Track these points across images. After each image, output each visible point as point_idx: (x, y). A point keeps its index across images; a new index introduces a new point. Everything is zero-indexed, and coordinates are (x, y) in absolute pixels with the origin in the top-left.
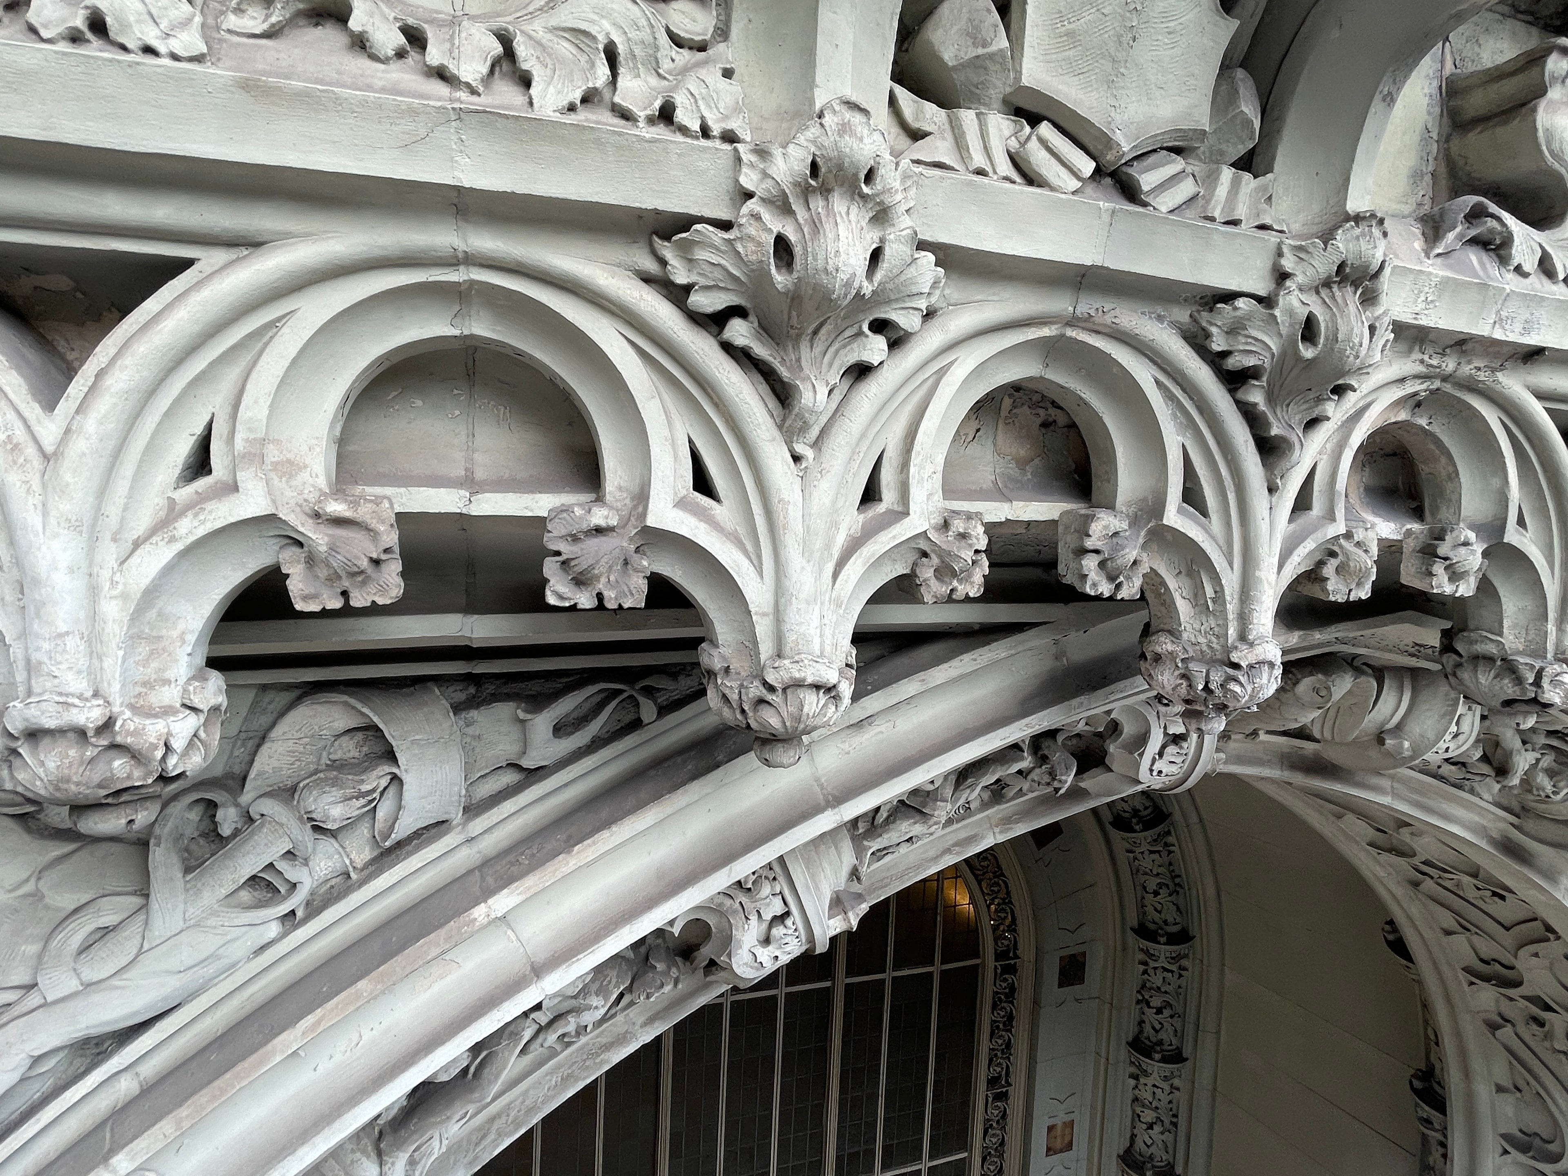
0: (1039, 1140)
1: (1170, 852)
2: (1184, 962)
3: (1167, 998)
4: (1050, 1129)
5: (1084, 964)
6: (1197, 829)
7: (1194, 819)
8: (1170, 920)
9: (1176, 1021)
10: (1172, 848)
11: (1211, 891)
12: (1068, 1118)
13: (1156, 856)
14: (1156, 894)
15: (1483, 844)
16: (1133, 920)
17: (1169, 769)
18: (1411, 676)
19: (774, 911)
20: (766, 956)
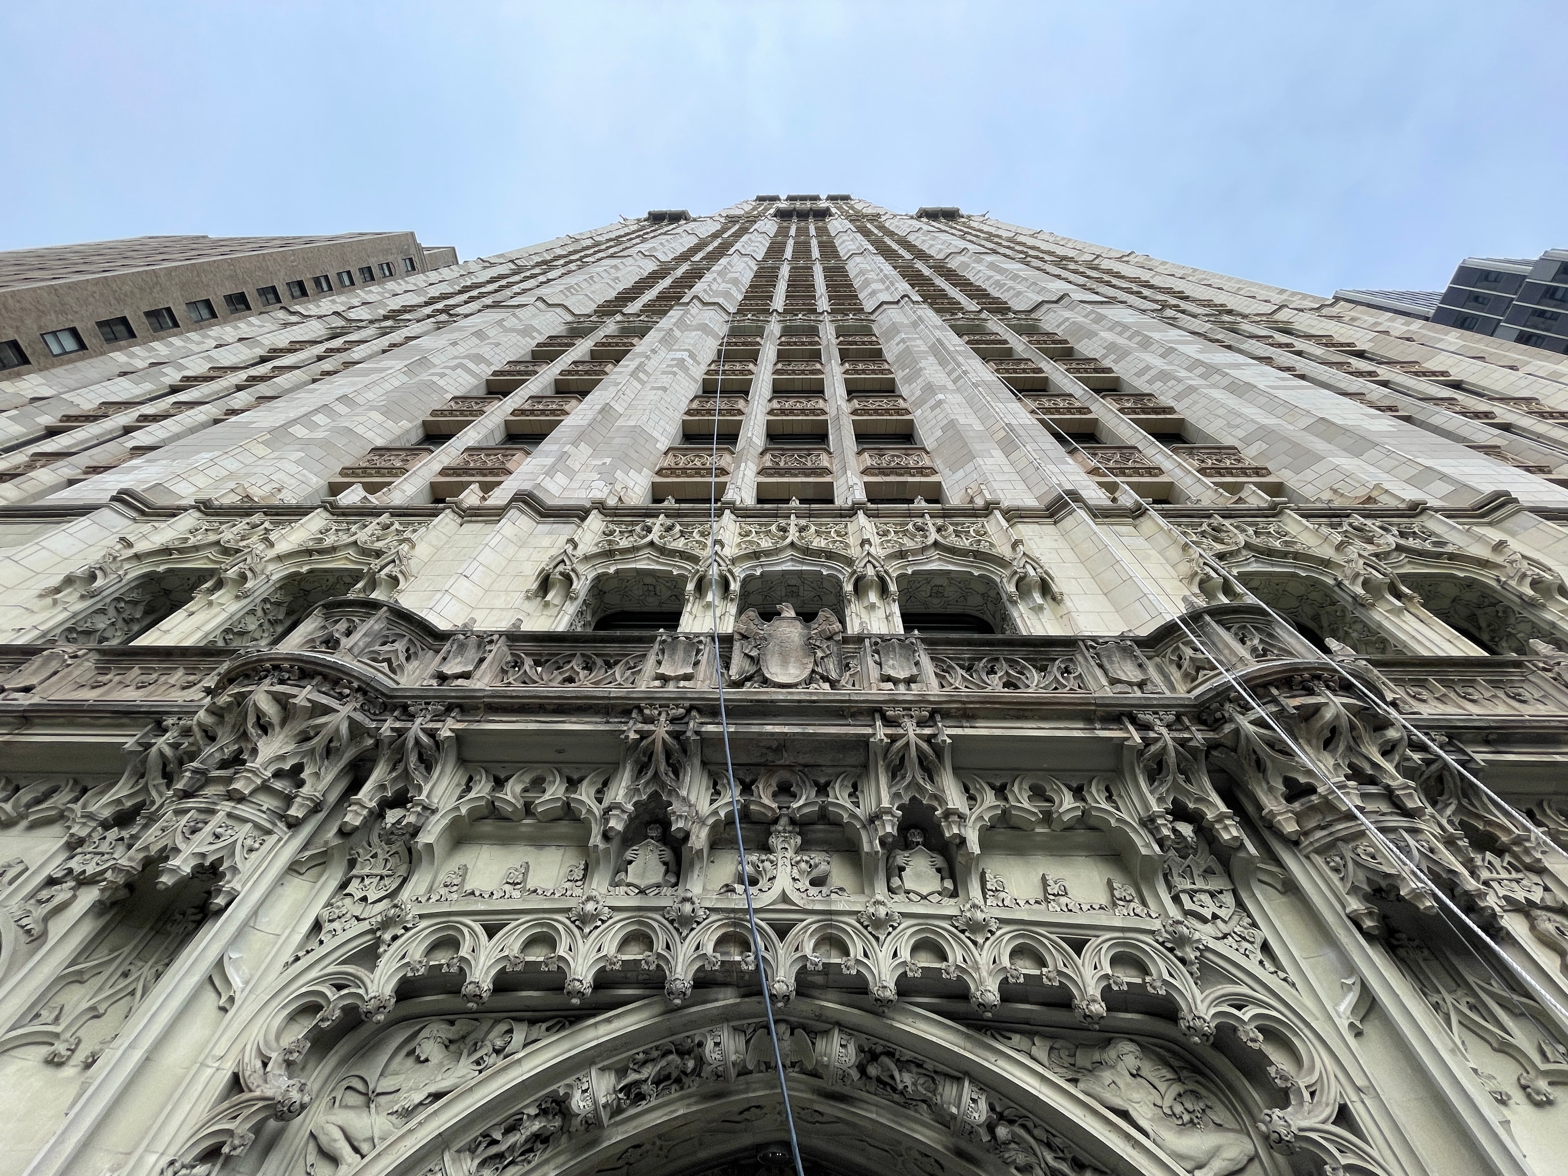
15: (939, 1147)
17: (718, 1057)
18: (826, 1033)
19: (585, 1087)
20: (581, 1104)
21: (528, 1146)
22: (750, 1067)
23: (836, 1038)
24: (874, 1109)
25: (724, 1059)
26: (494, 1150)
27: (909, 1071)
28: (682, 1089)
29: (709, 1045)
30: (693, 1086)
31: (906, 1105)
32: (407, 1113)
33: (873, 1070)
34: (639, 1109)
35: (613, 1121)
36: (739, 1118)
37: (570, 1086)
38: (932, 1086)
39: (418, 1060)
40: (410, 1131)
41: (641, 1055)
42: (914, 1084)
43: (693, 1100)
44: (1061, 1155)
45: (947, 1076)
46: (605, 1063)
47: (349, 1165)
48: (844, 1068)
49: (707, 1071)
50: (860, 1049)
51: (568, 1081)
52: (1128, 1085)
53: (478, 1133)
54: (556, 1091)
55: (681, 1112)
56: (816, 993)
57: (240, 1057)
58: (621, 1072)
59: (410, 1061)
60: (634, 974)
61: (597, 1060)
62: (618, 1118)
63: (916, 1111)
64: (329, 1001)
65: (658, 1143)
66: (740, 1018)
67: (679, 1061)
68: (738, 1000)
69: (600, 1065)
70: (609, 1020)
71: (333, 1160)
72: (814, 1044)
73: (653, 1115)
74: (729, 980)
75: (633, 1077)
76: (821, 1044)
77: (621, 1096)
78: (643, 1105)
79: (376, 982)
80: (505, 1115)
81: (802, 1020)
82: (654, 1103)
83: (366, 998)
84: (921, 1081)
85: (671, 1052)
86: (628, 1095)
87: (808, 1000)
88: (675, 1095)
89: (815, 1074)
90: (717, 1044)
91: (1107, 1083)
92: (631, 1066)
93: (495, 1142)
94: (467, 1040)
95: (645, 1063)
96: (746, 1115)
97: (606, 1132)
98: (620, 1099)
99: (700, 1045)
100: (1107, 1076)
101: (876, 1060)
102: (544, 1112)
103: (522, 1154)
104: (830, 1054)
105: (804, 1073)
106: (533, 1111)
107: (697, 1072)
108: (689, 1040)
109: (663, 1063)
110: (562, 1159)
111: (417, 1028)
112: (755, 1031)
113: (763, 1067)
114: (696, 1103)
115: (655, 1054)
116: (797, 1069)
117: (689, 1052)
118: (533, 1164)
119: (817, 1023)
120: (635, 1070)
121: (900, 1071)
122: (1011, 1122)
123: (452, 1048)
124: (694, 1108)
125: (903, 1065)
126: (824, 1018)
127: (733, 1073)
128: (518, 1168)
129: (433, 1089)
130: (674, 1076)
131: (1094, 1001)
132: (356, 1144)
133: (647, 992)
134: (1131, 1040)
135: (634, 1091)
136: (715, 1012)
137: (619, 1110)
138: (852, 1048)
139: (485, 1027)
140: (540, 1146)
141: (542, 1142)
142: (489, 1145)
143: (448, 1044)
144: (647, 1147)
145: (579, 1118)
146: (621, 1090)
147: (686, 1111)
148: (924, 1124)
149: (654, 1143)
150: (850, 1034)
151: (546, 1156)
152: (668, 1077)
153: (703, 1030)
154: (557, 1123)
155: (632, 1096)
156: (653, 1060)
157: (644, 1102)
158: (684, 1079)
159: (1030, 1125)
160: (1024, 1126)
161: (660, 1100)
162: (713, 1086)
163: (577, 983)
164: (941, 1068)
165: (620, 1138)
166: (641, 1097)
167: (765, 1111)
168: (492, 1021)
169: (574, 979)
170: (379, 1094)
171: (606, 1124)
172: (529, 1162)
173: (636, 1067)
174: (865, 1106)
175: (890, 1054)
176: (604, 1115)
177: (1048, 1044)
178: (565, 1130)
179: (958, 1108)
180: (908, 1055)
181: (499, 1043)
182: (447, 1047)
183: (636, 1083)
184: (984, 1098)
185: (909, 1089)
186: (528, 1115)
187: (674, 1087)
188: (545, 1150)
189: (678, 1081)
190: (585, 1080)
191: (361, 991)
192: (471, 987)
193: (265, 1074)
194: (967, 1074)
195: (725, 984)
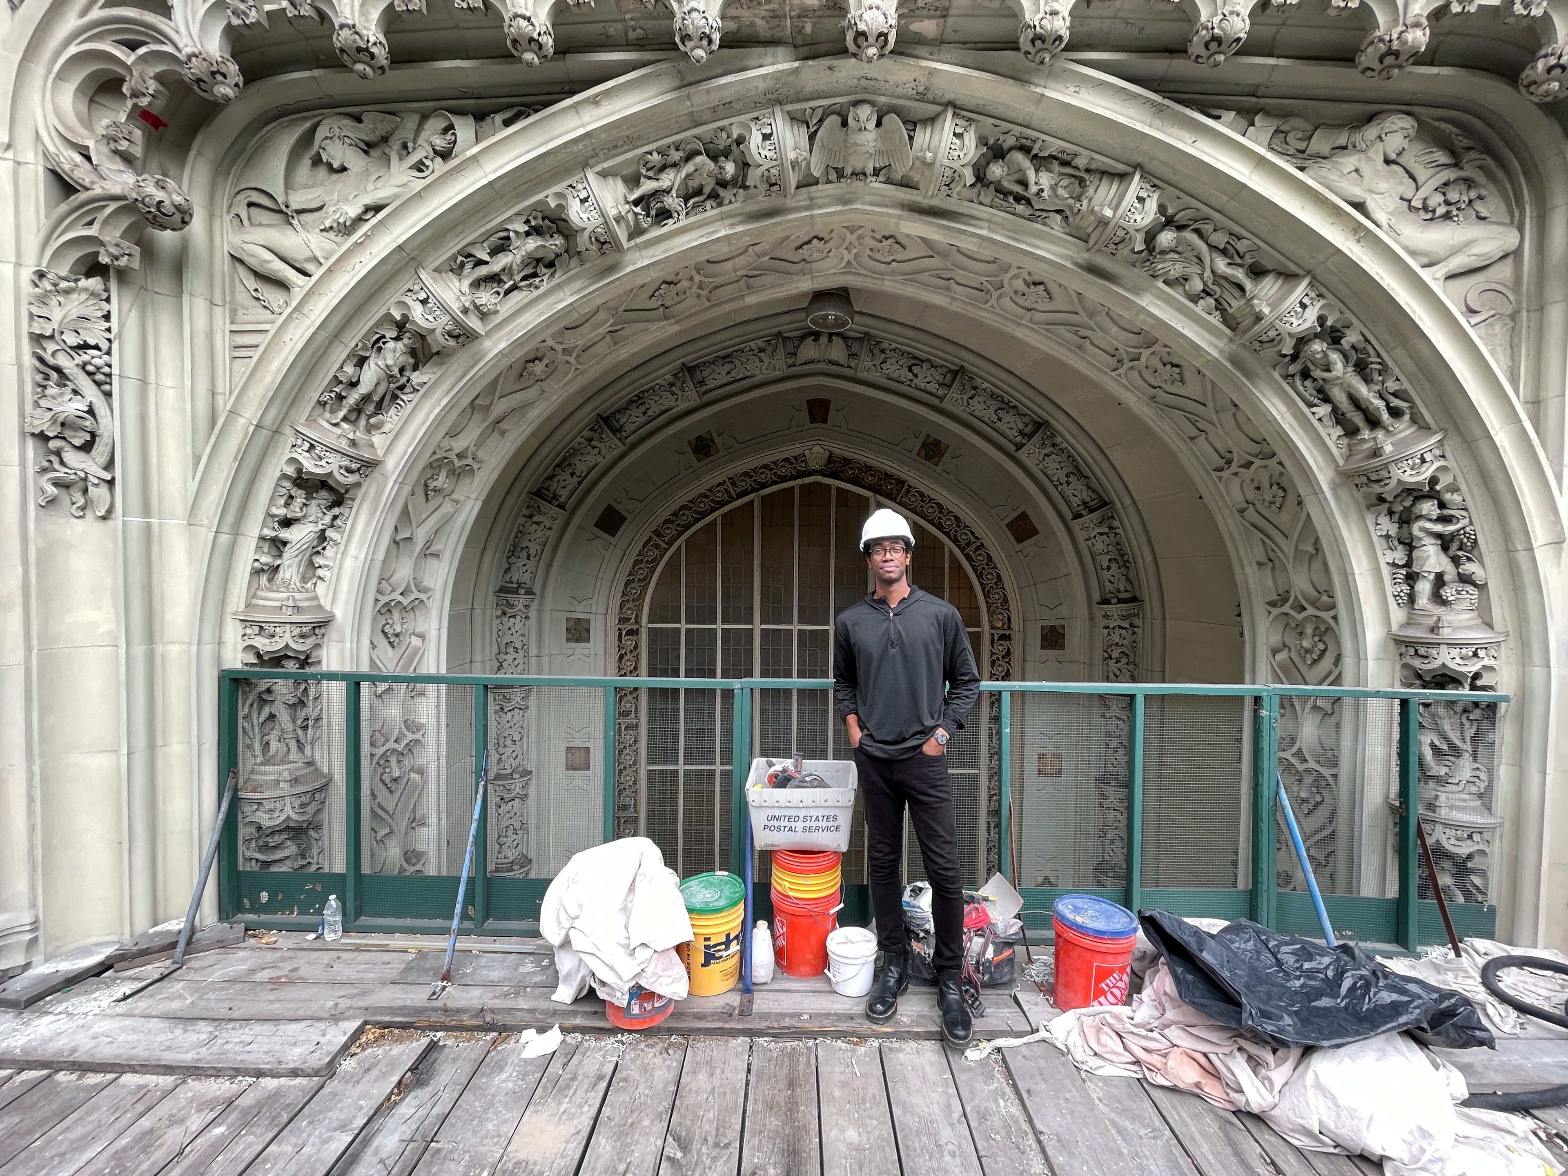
0: (1031, 765)
1: (1116, 534)
2: (1136, 622)
3: (1124, 649)
4: (1041, 756)
5: (1063, 635)
6: (1131, 510)
7: (1128, 501)
8: (1122, 588)
9: (1131, 667)
10: (1117, 531)
11: (1149, 559)
12: (1055, 751)
13: (1104, 537)
14: (1109, 568)
15: (1068, 264)
16: (1096, 597)
17: (770, 154)
18: (931, 120)
19: (583, 194)
20: (584, 216)
21: (529, 271)
22: (816, 172)
23: (949, 124)
24: (986, 225)
25: (780, 159)
26: (483, 271)
27: (1049, 171)
28: (720, 205)
29: (755, 138)
30: (734, 201)
31: (1032, 218)
32: (347, 229)
33: (996, 171)
34: (665, 229)
35: (633, 243)
36: (796, 256)
37: (560, 195)
38: (1078, 190)
39: (331, 169)
40: (357, 244)
41: (656, 157)
42: (1053, 188)
43: (735, 220)
44: (1238, 260)
45: (1104, 173)
46: (606, 165)
47: (301, 287)
48: (956, 165)
49: (753, 177)
50: (982, 141)
51: (557, 188)
52: (1376, 172)
53: (455, 250)
54: (543, 203)
55: (723, 233)
56: (922, 51)
57: (40, 148)
58: (633, 181)
59: (322, 172)
60: (620, 26)
61: (592, 161)
62: (639, 240)
63: (1044, 224)
64: (128, 68)
65: (697, 278)
66: (799, 100)
67: (711, 165)
68: (796, 64)
69: (599, 168)
70: (595, 101)
71: (282, 285)
72: (911, 138)
73: (685, 238)
74: (778, 34)
75: (648, 186)
76: (922, 137)
77: (638, 210)
78: (670, 225)
79: (183, 30)
80: (483, 229)
81: (895, 101)
82: (684, 222)
83: (182, 58)
84: (1065, 182)
85: (699, 153)
86: (647, 209)
87: (912, 61)
88: (711, 213)
89: (906, 184)
90: (766, 137)
91: (1346, 171)
92: (644, 171)
93: (480, 263)
94: (392, 141)
95: (663, 168)
96: (805, 252)
97: (628, 257)
98: (636, 214)
99: (740, 140)
100: (1349, 162)
101: (1003, 157)
102: (535, 231)
103: (524, 279)
104: (938, 147)
105: (891, 184)
106: (523, 228)
107: (739, 183)
108: (724, 135)
109: (689, 168)
110: (578, 285)
111: (308, 125)
112: (821, 121)
113: (833, 176)
114: (741, 223)
115: (676, 156)
116: (881, 178)
117: (727, 153)
118: (542, 290)
119: (922, 105)
120: (650, 178)
121: (1037, 171)
122: (1180, 228)
123: (375, 153)
124: (740, 228)
125: (1040, 162)
126: (930, 96)
127: (793, 179)
128: (524, 293)
129: (369, 200)
130: (707, 190)
131: (1417, 25)
132: (297, 265)
133: (648, 56)
134: (1408, 113)
135: (655, 206)
136: (761, 86)
137: (637, 231)
138: (970, 139)
139: (411, 123)
140: (544, 270)
141: (547, 267)
142: (475, 266)
143: (367, 148)
144: (684, 284)
145: (586, 234)
146: (636, 203)
147: (729, 232)
148: (1054, 240)
149: (691, 279)
150: (969, 119)
151: (555, 281)
152: (699, 192)
153: (742, 118)
154: (558, 241)
155: (653, 213)
156: (675, 165)
157: (671, 221)
158: (722, 192)
159: (1207, 228)
160: (1197, 231)
161: (692, 219)
162: (762, 202)
163: (523, 23)
164: (1102, 161)
165: (647, 262)
166: (665, 214)
167: (830, 245)
168: (417, 118)
169: (516, 16)
170: (299, 212)
171: (626, 245)
172: (537, 288)
173: (651, 174)
174: (974, 222)
175: (1025, 150)
176: (622, 234)
177: (1274, 124)
178: (572, 252)
179: (1115, 209)
180: (1054, 146)
181: (440, 142)
182: (366, 152)
183: (655, 194)
184: (1155, 196)
185: (1045, 194)
186: (516, 232)
187: (709, 204)
188: (552, 275)
189: (714, 196)
190: (580, 186)
191: (168, 48)
192: (345, 33)
193: (95, 168)
194: (1137, 166)
195: (773, 42)
